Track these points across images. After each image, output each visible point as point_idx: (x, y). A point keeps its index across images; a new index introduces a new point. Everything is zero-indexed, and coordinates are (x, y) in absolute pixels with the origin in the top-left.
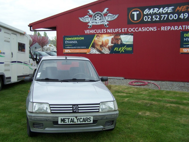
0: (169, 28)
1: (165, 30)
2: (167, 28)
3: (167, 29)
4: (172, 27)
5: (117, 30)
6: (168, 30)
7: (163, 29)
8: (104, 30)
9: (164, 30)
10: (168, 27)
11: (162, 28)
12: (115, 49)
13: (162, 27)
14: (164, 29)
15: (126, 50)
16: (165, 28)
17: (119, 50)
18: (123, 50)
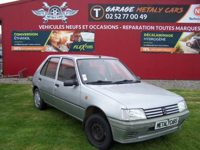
0: (130, 27)
1: (127, 29)
2: (129, 27)
3: (129, 28)
4: (134, 26)
5: (77, 26)
6: (129, 29)
7: (125, 28)
8: (62, 26)
9: (125, 29)
10: (130, 26)
11: (124, 27)
12: (75, 47)
13: (123, 26)
14: (126, 28)
15: (86, 48)
16: (127, 27)
17: (79, 48)
18: (83, 48)
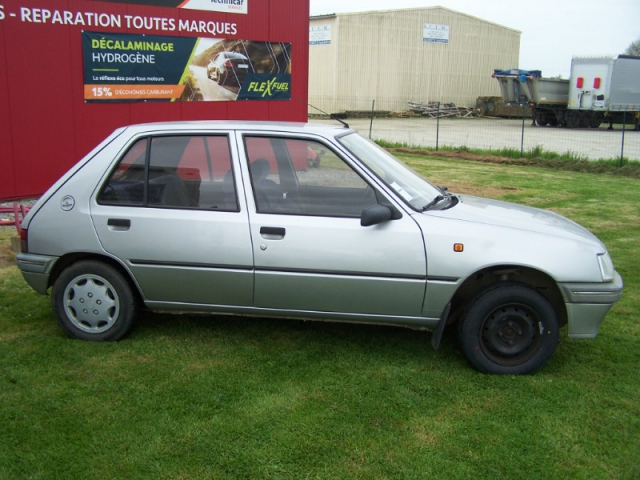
0: (46, 14)
1: (35, 20)
2: (40, 13)
3: (41, 18)
4: (57, 12)
6: (44, 21)
7: (27, 16)
9: (30, 20)
10: (44, 11)
11: (25, 14)
13: (23, 9)
14: (31, 17)
16: (35, 15)
